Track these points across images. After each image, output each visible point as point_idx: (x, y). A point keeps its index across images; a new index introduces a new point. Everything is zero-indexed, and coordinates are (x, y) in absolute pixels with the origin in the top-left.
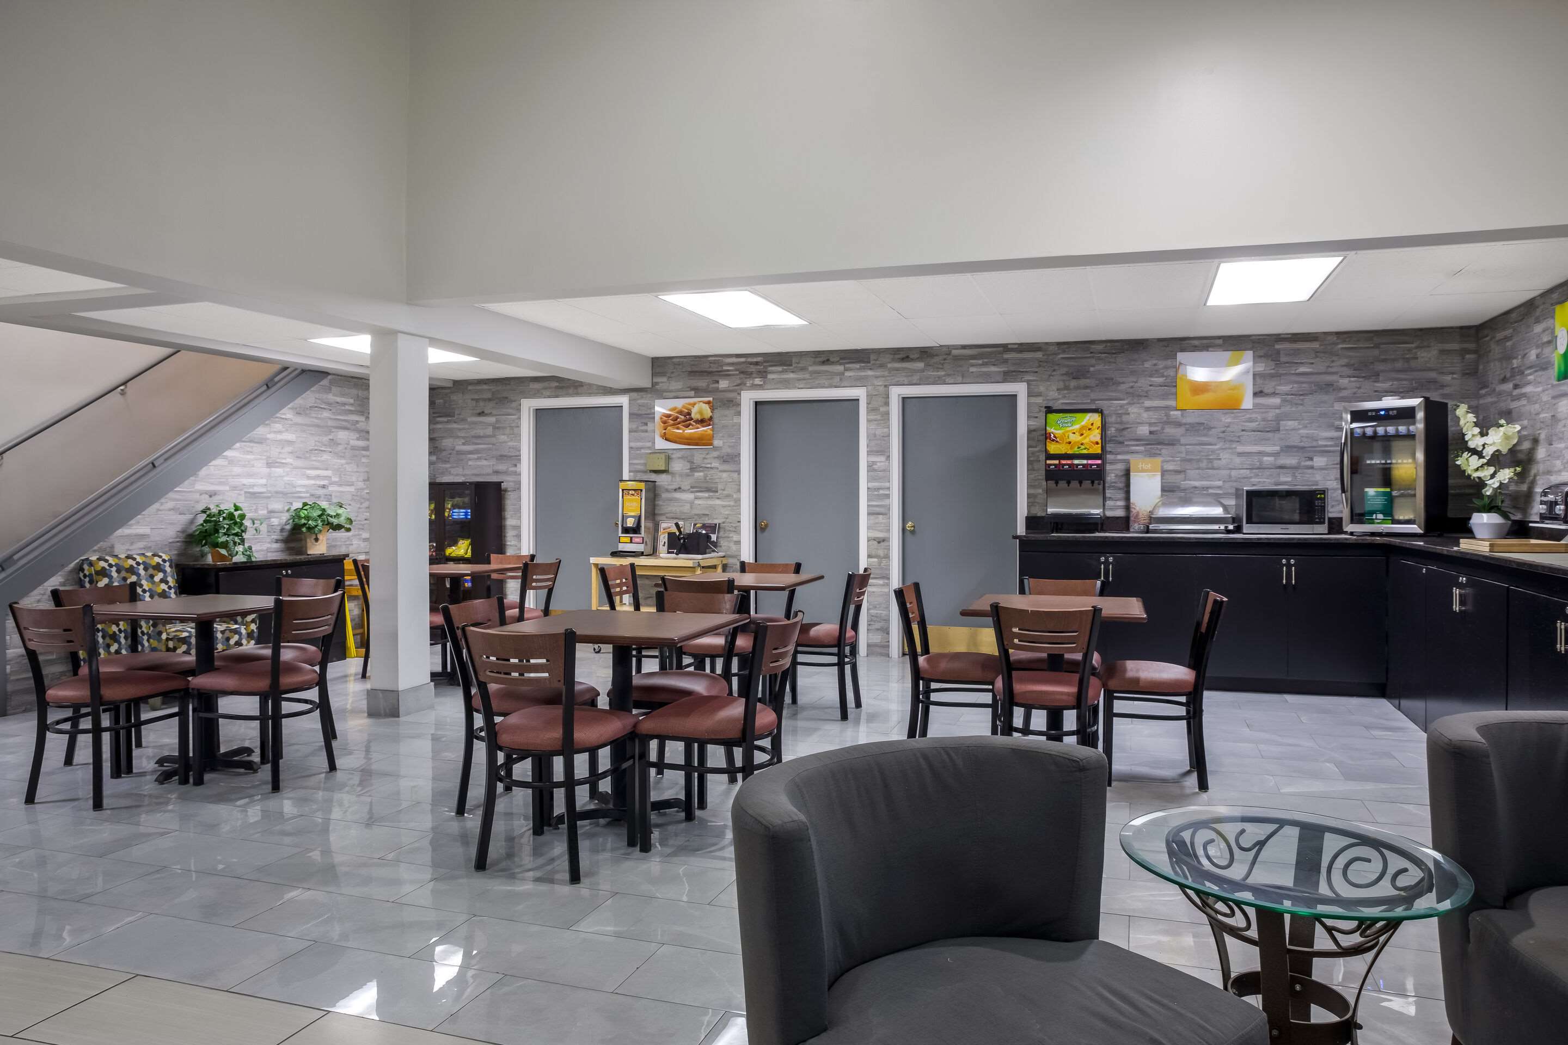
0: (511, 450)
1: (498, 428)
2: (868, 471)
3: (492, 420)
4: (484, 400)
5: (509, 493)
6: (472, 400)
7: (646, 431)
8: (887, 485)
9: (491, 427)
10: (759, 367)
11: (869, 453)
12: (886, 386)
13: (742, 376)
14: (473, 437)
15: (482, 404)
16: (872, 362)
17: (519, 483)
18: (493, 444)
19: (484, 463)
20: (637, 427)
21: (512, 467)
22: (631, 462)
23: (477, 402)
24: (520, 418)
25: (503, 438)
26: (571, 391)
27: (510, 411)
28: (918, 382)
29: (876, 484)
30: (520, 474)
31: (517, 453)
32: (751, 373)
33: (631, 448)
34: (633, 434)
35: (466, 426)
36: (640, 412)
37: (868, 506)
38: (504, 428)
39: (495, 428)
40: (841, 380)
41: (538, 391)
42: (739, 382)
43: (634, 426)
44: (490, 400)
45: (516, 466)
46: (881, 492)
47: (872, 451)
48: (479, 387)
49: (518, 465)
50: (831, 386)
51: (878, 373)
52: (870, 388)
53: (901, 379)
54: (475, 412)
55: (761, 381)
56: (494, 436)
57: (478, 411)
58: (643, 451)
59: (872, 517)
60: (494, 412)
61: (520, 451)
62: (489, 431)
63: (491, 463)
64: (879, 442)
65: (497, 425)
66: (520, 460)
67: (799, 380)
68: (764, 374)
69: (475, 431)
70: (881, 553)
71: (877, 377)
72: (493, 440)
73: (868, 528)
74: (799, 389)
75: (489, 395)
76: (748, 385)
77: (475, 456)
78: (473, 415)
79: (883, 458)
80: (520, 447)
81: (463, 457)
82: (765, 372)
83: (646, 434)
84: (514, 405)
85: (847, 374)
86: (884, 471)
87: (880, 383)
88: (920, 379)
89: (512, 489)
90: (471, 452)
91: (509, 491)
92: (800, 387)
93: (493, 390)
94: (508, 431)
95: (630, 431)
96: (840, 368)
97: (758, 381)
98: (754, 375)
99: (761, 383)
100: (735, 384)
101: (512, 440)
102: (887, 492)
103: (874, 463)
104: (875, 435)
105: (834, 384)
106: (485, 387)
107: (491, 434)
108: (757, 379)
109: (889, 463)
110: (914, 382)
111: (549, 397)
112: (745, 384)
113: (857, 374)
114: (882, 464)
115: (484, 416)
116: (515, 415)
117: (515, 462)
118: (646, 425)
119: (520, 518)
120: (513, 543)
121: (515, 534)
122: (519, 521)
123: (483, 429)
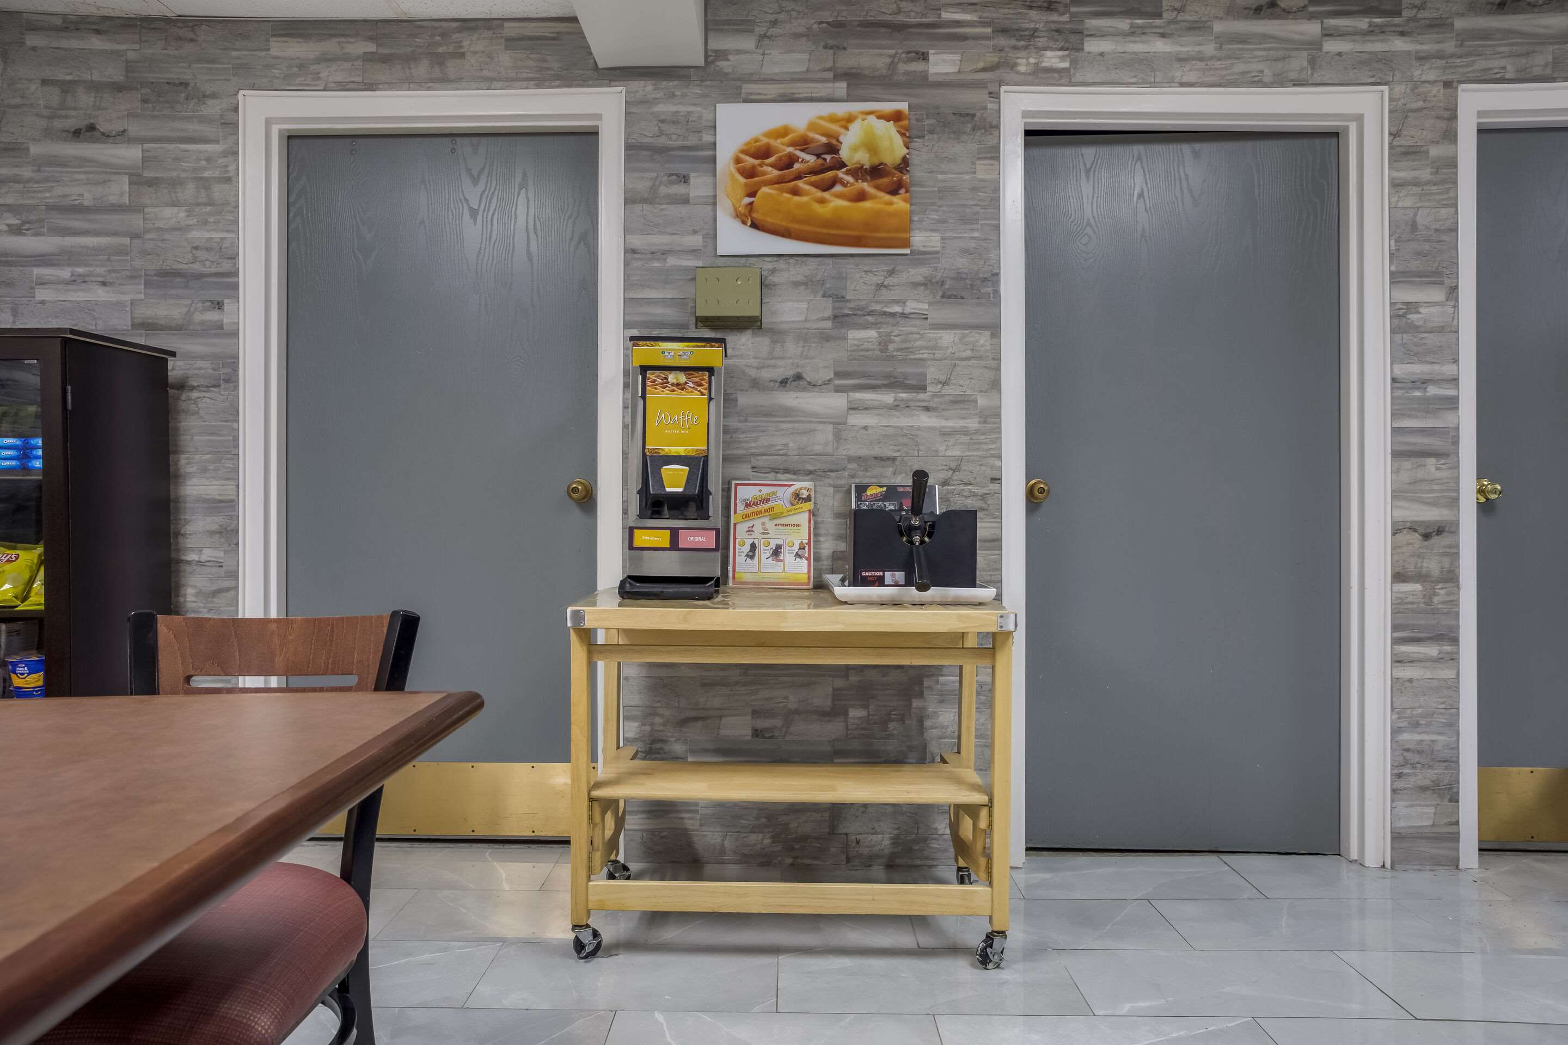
0: (202, 255)
1: (152, 183)
2: (1393, 331)
3: (131, 154)
4: (95, 87)
5: (195, 394)
6: (48, 83)
7: (686, 201)
8: (1448, 369)
9: (126, 179)
10: (1055, 17)
11: (1397, 278)
12: (1448, 84)
13: (1002, 41)
14: (51, 208)
15: (85, 99)
16: (1405, 13)
17: (232, 362)
18: (135, 236)
19: (102, 295)
20: (653, 189)
21: (205, 310)
22: (632, 295)
23: (65, 92)
24: (233, 153)
25: (170, 215)
26: (422, 69)
27: (193, 128)
28: (1549, 71)
29: (1418, 369)
30: (235, 334)
31: (226, 266)
32: (1033, 34)
33: (634, 251)
34: (638, 208)
35: (26, 172)
36: (662, 141)
37: (1394, 430)
38: (175, 183)
39: (138, 180)
40: (1312, 62)
41: (302, 66)
42: (993, 58)
43: (642, 185)
44: (118, 88)
45: (219, 306)
46: (1432, 390)
47: (1404, 273)
48: (70, 43)
49: (228, 305)
50: (1281, 81)
51: (1428, 46)
52: (1399, 89)
53: (1496, 63)
54: (58, 124)
55: (1062, 58)
56: (135, 208)
57: (72, 123)
58: (672, 261)
59: (1407, 464)
60: (134, 128)
61: (234, 257)
62: (119, 190)
63: (127, 298)
64: (1426, 246)
65: (148, 174)
66: (235, 287)
67: (1182, 60)
68: (1073, 38)
69: (59, 191)
70: (1433, 566)
71: (1422, 58)
72: (136, 221)
73: (1397, 495)
74: (1182, 85)
75: (115, 73)
76: (1022, 69)
77: (65, 273)
78: (49, 134)
79: (1437, 295)
80: (235, 244)
81: (14, 273)
82: (1074, 32)
83: (683, 210)
84: (213, 108)
85: (1331, 46)
86: (1441, 330)
87: (1432, 76)
88: (1556, 62)
89: (201, 381)
90: (44, 260)
91: (193, 388)
92: (1184, 80)
93: (131, 55)
94: (189, 192)
95: (630, 200)
96: (1313, 29)
97: (1053, 59)
98: (1041, 42)
99: (1066, 65)
100: (981, 65)
101: (206, 223)
102: (1451, 392)
103: (1412, 307)
104: (1414, 226)
105: (1293, 75)
107: (126, 200)
108: (1049, 54)
109: (1456, 307)
110: (1537, 71)
111: (343, 87)
112: (1013, 66)
113: (1359, 48)
114: (1435, 310)
115: (97, 141)
116: (217, 142)
117: (214, 294)
118: (685, 179)
119: (233, 475)
120: (207, 554)
121: (215, 527)
122: (231, 486)
123: (98, 183)
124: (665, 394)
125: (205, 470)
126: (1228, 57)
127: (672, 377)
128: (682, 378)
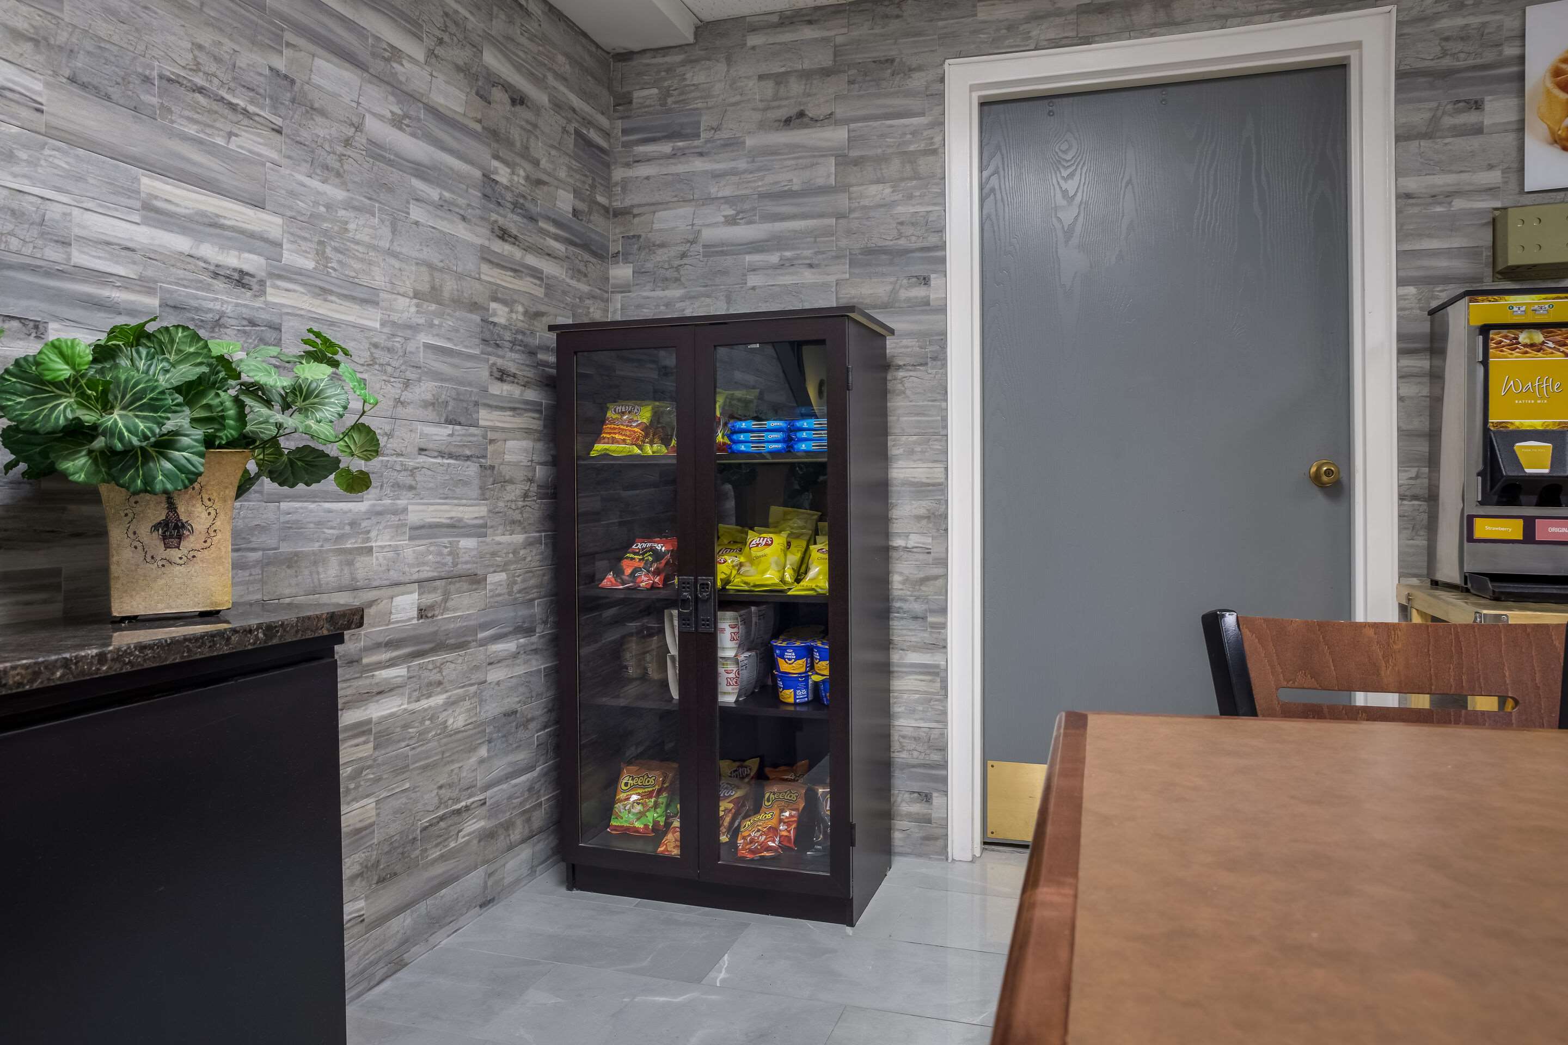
0: (909, 231)
1: (858, 162)
3: (837, 135)
4: (806, 75)
5: (901, 374)
6: (761, 77)
7: (1478, 130)
9: (832, 161)
14: (763, 196)
15: (796, 87)
17: (941, 338)
18: (840, 216)
19: (808, 277)
20: (1435, 120)
21: (911, 286)
22: (1407, 247)
23: (778, 83)
24: (939, 123)
25: (875, 192)
26: (1144, 15)
27: (898, 103)
30: (943, 310)
31: (933, 240)
33: (1408, 196)
34: (1413, 145)
35: (742, 164)
36: (1447, 62)
38: (882, 159)
39: (844, 160)
41: (1011, 27)
43: (1419, 118)
44: (826, 73)
45: (926, 281)
48: (787, 37)
49: (935, 280)
54: (772, 115)
56: (841, 188)
57: (783, 113)
58: (1459, 204)
60: (841, 111)
61: (941, 231)
62: (826, 172)
63: (832, 279)
65: (854, 153)
66: (943, 260)
69: (770, 179)
72: (842, 201)
75: (824, 59)
77: (774, 258)
78: (763, 126)
80: (942, 217)
81: (728, 261)
83: (1475, 142)
84: (918, 81)
89: (908, 360)
90: (756, 247)
91: (899, 367)
93: (839, 40)
94: (894, 168)
95: (1403, 136)
101: (911, 197)
106: (809, 33)
107: (832, 181)
111: (1056, 44)
115: (806, 126)
116: (922, 114)
117: (919, 269)
118: (1477, 105)
119: (942, 456)
120: (914, 541)
121: (922, 512)
122: (938, 471)
123: (805, 167)
124: (1515, 357)
125: (912, 452)
127: (1524, 337)
128: (1538, 337)
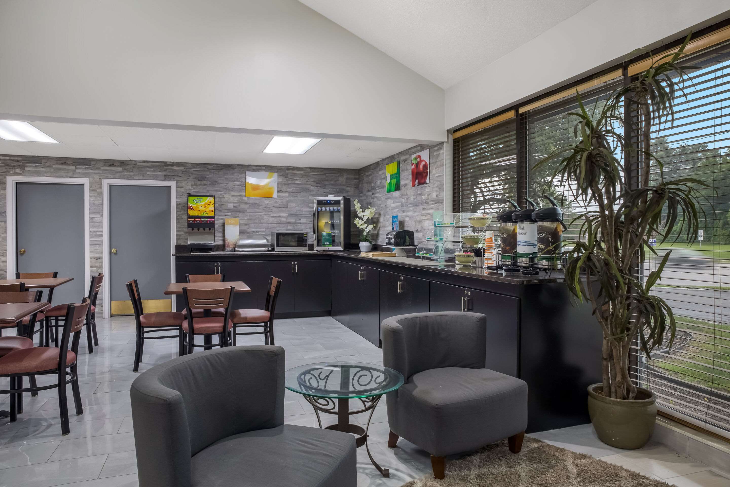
2: (90, 223)
8: (101, 229)
10: (19, 163)
11: (90, 213)
12: (100, 179)
13: (7, 167)
16: (92, 166)
28: (119, 178)
29: (95, 229)
32: (14, 166)
37: (90, 240)
40: (73, 174)
42: (5, 170)
46: (98, 233)
47: (92, 212)
50: (67, 177)
51: (96, 171)
52: (91, 179)
53: (109, 175)
55: (20, 171)
59: (93, 246)
64: (96, 207)
67: (46, 172)
68: (23, 167)
70: (98, 265)
71: (95, 174)
73: (90, 252)
74: (47, 177)
76: (11, 172)
79: (99, 216)
82: (23, 166)
85: (77, 171)
86: (99, 222)
87: (97, 177)
88: (120, 176)
96: (73, 168)
97: (18, 171)
98: (16, 168)
99: (21, 172)
100: (2, 171)
102: (102, 234)
103: (94, 218)
104: (94, 204)
105: (70, 176)
108: (17, 170)
109: (102, 218)
110: (117, 177)
112: (9, 172)
113: (83, 171)
114: (98, 219)
126: (56, 172)
